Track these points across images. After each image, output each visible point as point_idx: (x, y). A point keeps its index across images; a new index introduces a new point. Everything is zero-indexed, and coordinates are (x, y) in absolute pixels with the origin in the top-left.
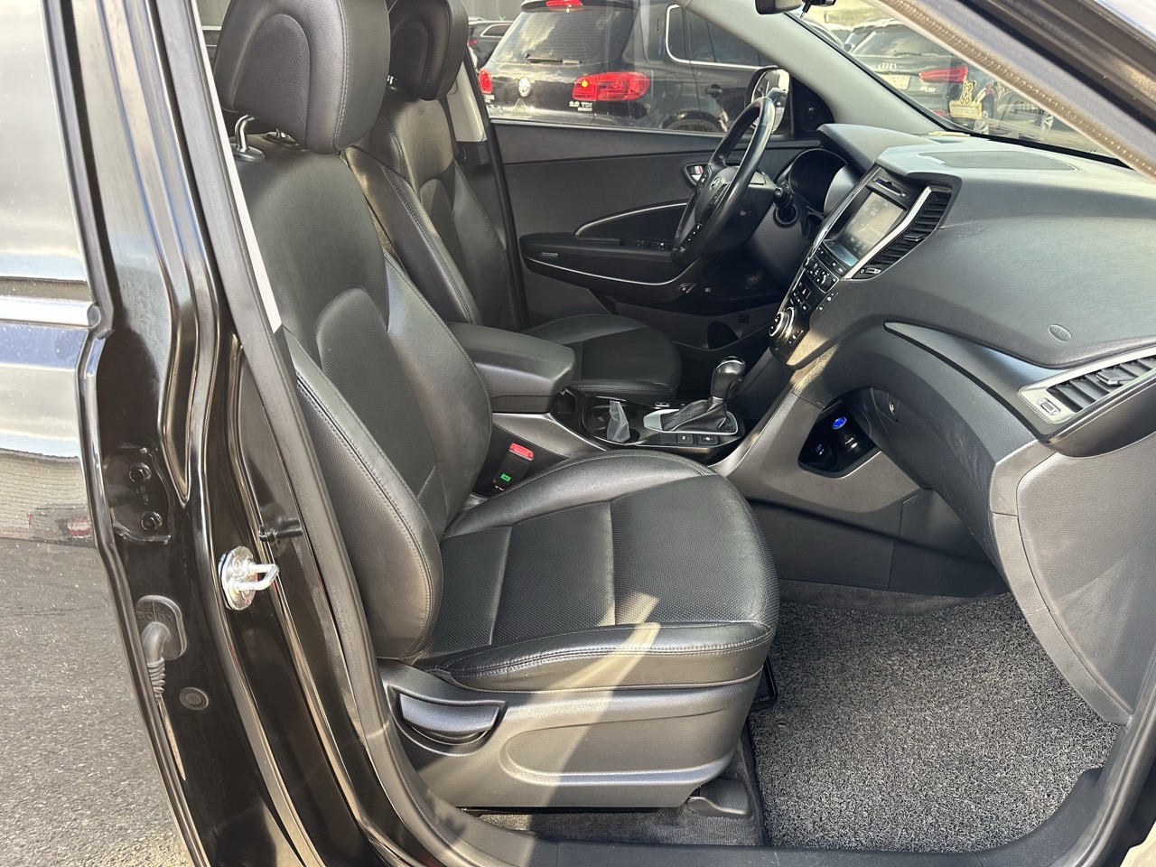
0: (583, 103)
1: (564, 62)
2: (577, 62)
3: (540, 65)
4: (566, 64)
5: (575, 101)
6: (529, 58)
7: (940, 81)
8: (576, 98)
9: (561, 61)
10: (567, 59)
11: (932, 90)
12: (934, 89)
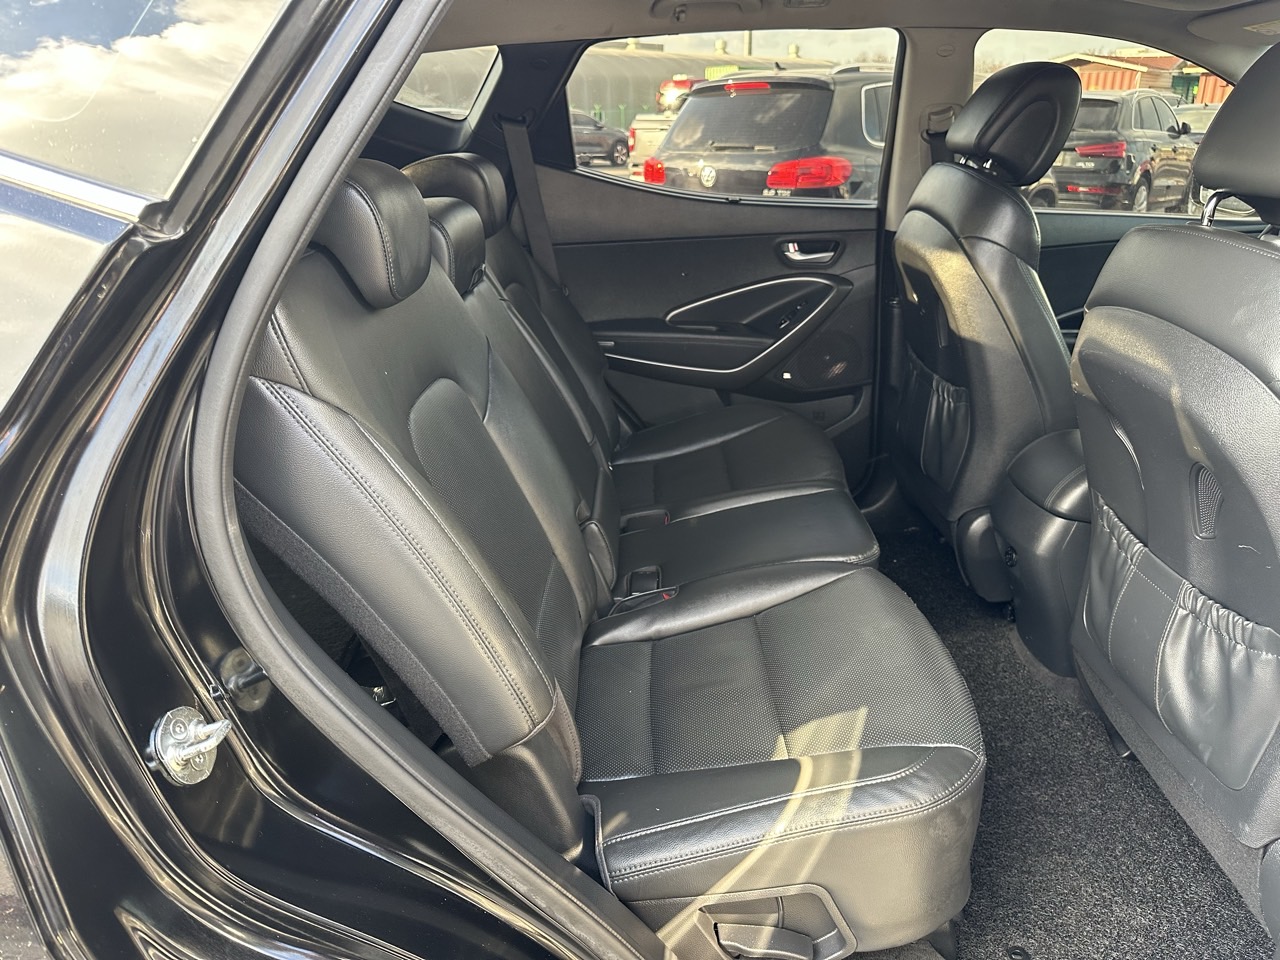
0: (779, 192)
1: (757, 148)
2: (772, 148)
3: (727, 152)
4: (759, 150)
5: (770, 189)
6: (715, 145)
7: (1100, 156)
8: (770, 186)
9: (753, 148)
10: (759, 144)
11: (1091, 165)
12: (1093, 165)
